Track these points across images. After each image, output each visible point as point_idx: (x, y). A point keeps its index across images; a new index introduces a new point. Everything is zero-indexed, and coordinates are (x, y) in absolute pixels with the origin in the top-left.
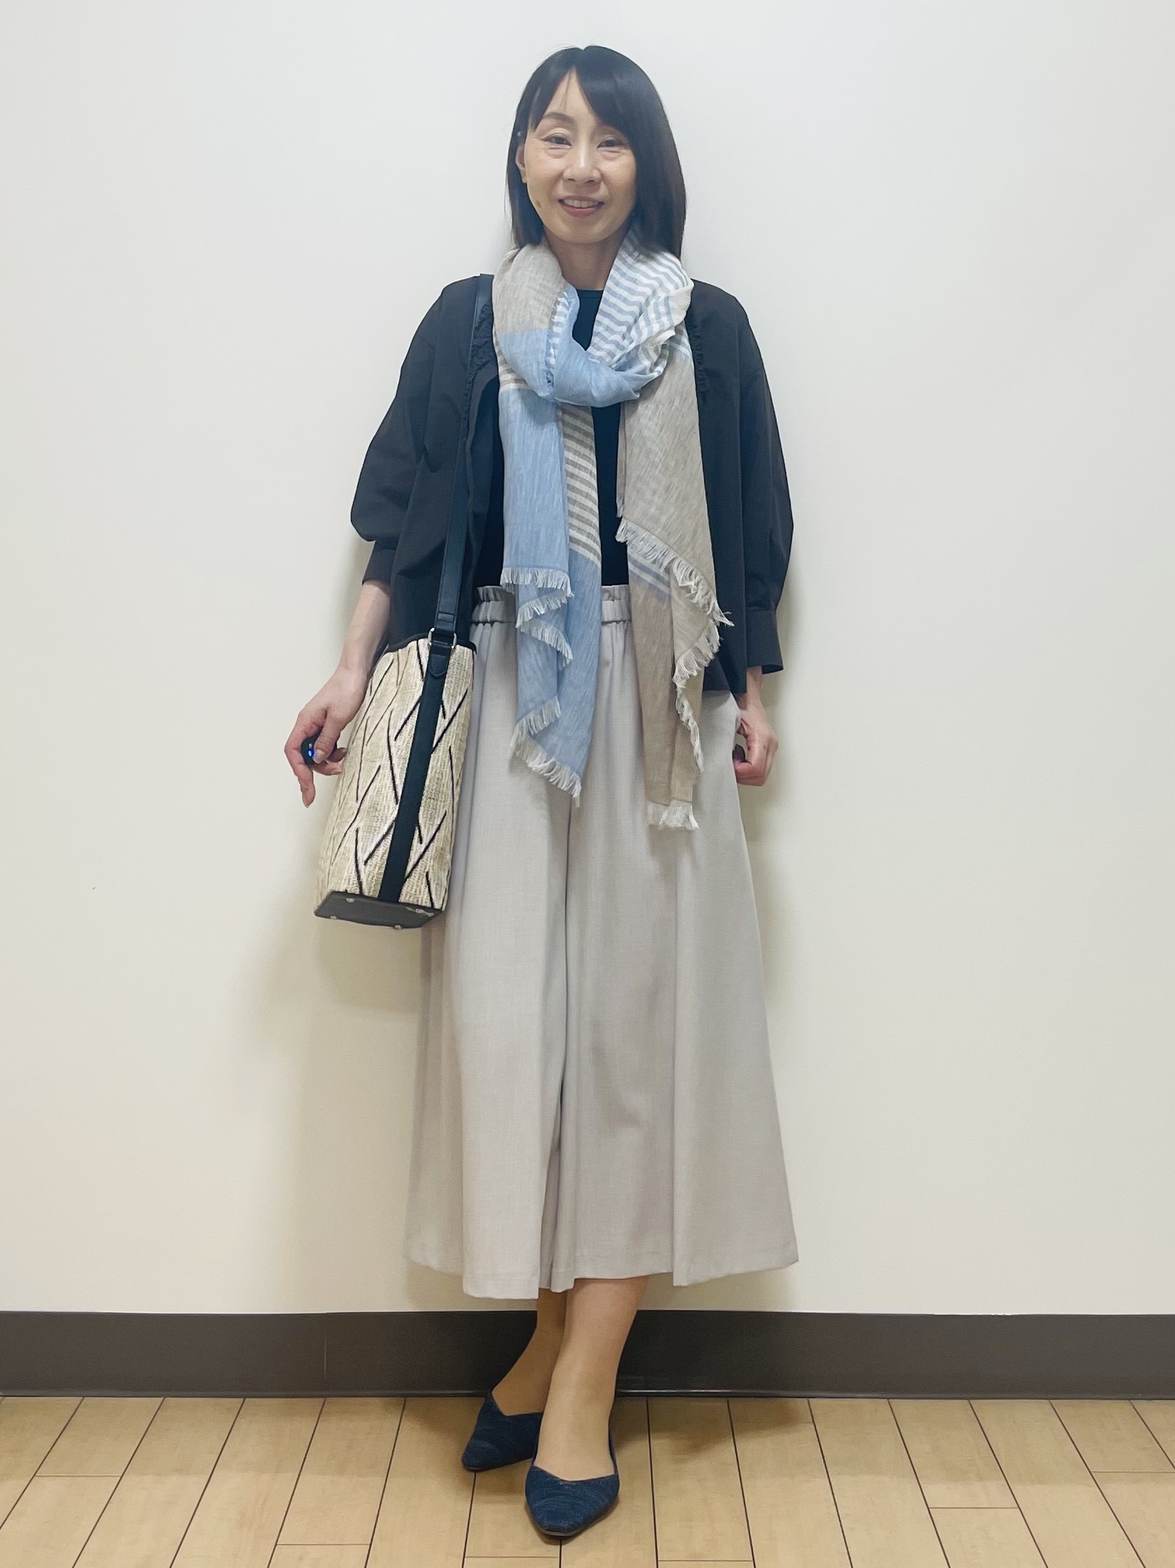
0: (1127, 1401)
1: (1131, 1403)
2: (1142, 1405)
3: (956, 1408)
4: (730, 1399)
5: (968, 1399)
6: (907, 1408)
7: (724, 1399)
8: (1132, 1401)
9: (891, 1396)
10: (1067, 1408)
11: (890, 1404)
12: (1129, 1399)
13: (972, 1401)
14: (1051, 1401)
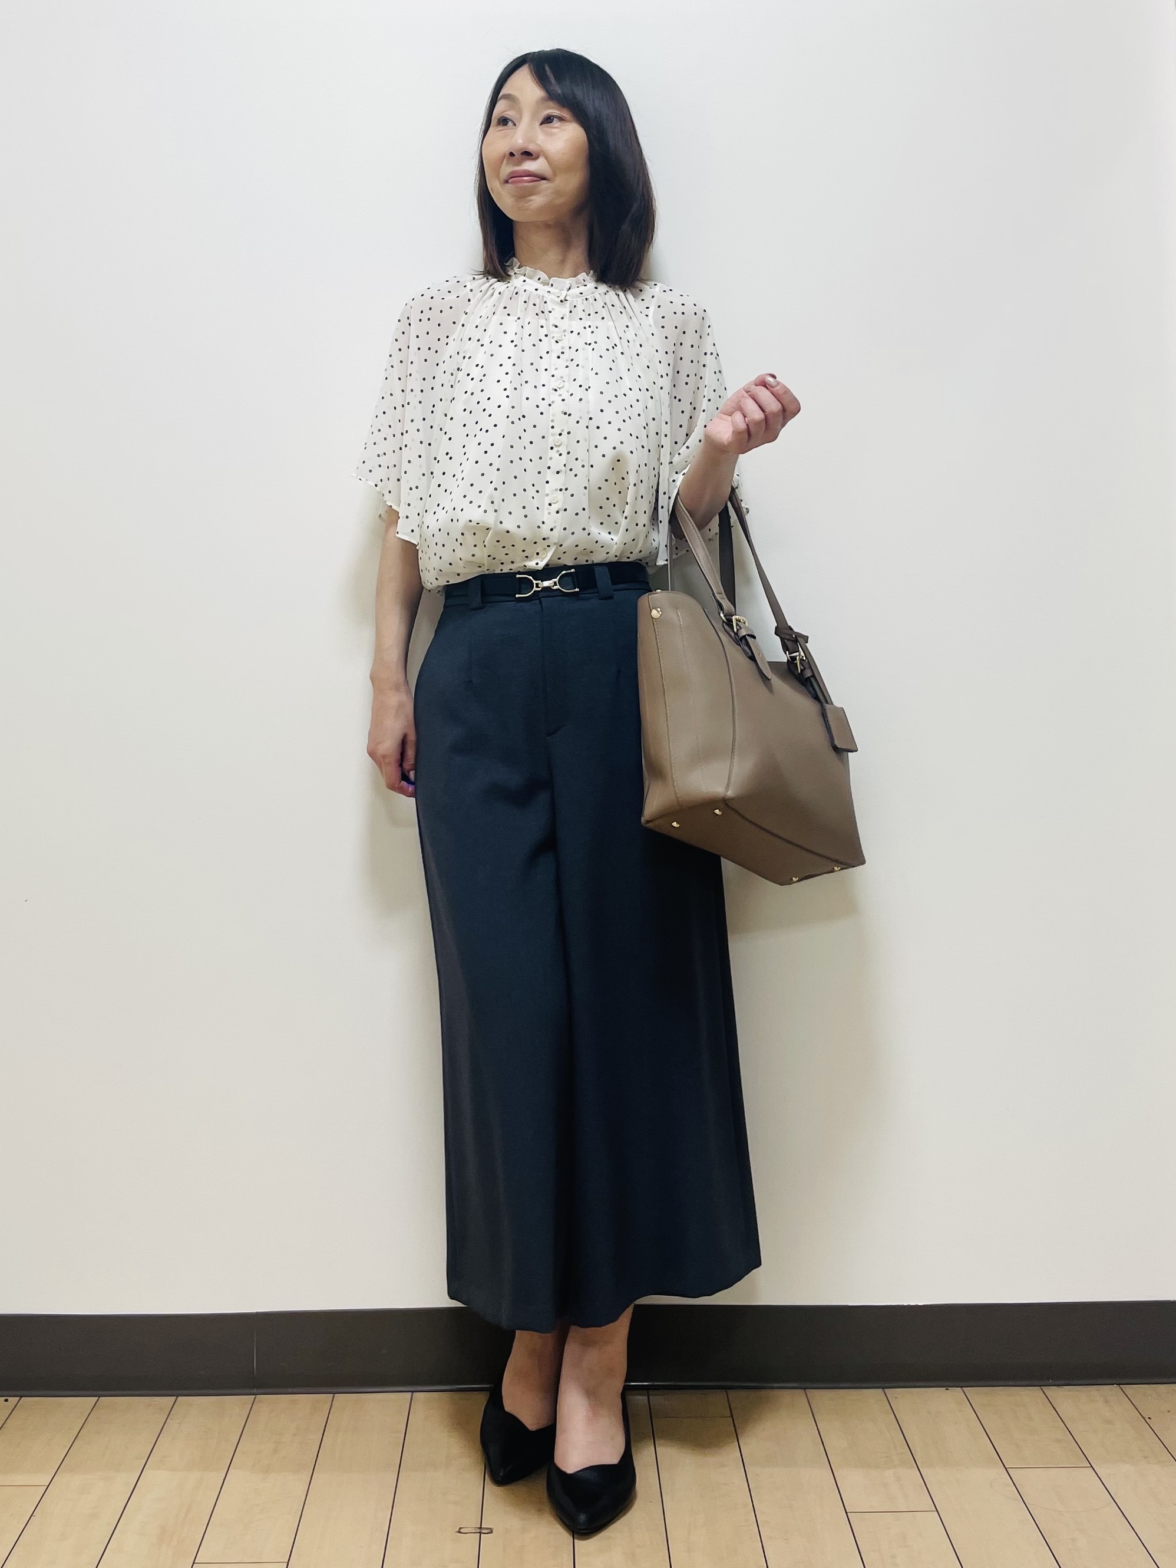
0: (1039, 1388)
1: (1042, 1390)
2: (1054, 1392)
3: (872, 1397)
4: (651, 1392)
5: (883, 1389)
6: (825, 1398)
7: (646, 1392)
8: (1042, 1387)
9: (808, 1385)
10: (979, 1395)
11: (806, 1394)
12: (1040, 1386)
13: (886, 1390)
14: (964, 1388)
